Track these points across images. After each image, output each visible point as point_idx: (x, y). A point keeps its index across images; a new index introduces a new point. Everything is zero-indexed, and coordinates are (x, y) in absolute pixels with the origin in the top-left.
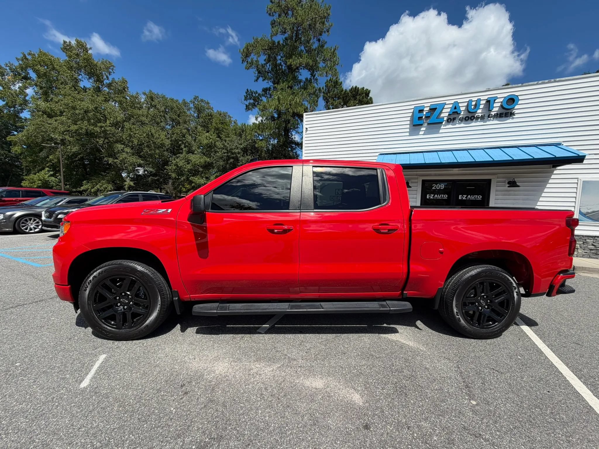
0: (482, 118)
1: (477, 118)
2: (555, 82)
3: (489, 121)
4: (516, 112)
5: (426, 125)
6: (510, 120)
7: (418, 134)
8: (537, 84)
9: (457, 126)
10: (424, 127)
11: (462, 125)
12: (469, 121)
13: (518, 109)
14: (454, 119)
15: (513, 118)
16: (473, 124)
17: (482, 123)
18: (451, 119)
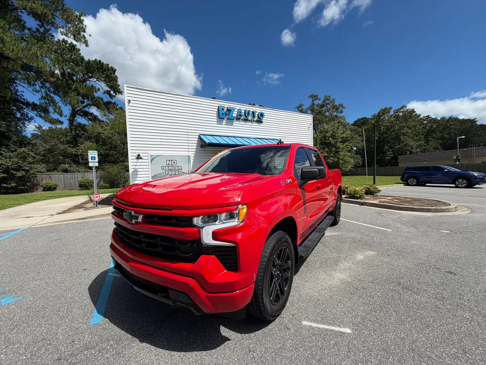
0: (251, 121)
1: (249, 121)
2: (274, 110)
3: (254, 123)
4: (264, 121)
5: (226, 119)
6: (261, 125)
7: (222, 124)
8: (269, 109)
9: (241, 123)
10: (225, 120)
11: (243, 123)
12: (246, 122)
13: (264, 120)
14: (239, 119)
15: (262, 124)
16: (248, 124)
17: (251, 124)
18: (238, 119)
